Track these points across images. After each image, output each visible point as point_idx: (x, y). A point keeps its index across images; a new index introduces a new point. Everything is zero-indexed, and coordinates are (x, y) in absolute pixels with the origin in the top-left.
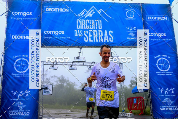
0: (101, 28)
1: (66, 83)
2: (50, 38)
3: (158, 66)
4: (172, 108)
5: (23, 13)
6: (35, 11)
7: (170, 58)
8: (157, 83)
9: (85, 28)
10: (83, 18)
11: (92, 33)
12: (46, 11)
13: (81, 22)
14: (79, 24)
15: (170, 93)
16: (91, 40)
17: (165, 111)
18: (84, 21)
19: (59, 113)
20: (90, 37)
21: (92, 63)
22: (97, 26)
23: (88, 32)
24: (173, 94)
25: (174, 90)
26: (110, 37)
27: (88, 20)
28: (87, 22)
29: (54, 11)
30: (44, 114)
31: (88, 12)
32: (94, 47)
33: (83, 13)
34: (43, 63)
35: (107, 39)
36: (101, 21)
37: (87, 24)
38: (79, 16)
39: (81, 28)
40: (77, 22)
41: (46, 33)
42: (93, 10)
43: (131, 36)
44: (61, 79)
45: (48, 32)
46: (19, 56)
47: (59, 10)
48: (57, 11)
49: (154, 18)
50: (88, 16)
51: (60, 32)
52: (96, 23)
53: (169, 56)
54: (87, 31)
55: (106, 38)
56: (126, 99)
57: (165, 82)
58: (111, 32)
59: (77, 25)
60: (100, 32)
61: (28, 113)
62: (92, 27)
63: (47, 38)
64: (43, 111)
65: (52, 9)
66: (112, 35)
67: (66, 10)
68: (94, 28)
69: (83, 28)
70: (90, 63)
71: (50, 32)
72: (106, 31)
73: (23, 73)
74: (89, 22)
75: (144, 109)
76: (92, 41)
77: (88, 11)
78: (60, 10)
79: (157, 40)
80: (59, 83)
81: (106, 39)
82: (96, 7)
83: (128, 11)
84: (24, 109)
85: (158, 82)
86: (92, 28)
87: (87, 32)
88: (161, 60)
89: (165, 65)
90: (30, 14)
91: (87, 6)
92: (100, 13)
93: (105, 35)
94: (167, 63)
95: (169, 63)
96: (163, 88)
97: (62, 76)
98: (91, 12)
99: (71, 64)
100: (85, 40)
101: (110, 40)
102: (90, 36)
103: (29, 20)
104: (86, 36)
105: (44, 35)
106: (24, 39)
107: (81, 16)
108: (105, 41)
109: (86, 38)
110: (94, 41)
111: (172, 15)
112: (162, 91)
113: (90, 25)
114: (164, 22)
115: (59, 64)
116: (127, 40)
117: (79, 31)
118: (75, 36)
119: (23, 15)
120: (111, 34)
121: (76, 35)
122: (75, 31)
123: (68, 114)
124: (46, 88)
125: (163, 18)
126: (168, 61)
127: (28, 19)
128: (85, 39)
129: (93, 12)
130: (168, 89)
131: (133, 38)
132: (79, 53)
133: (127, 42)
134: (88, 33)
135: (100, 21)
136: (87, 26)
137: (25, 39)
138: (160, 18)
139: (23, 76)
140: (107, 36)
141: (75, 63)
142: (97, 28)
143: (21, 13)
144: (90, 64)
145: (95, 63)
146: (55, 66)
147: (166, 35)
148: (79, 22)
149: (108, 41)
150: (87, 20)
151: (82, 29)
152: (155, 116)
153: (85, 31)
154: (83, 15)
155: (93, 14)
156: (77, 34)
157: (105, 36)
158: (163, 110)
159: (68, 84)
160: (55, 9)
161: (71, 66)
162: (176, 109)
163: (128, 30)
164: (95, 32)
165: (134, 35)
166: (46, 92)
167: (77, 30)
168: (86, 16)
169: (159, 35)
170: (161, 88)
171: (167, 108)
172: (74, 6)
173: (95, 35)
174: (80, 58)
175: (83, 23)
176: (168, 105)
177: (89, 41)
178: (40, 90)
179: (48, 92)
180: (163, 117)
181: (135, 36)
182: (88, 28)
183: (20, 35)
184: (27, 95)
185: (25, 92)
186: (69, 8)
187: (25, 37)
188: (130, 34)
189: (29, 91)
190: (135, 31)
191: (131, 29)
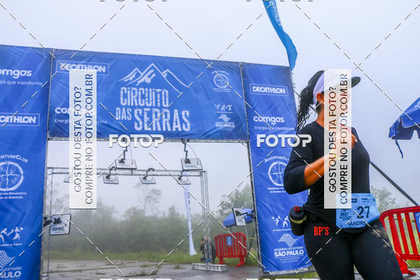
0: (167, 105)
2: (67, 122)
3: (270, 177)
4: (295, 250)
5: (12, 72)
6: (39, 68)
8: (269, 207)
9: (136, 104)
10: (133, 85)
11: (150, 114)
12: (61, 68)
13: (129, 91)
14: (125, 96)
17: (282, 258)
18: (134, 91)
19: (83, 268)
20: (145, 121)
21: (149, 170)
22: (159, 100)
23: (143, 111)
26: (184, 122)
27: (143, 89)
28: (140, 92)
30: (51, 272)
31: (142, 74)
33: (134, 76)
34: (51, 170)
35: (179, 126)
36: (167, 92)
37: (140, 96)
38: (126, 80)
39: (129, 104)
40: (122, 92)
41: (59, 113)
42: (152, 71)
43: (222, 120)
45: (64, 111)
46: (3, 157)
47: (85, 68)
49: (263, 90)
50: (142, 81)
52: (158, 95)
54: (140, 111)
55: (177, 124)
56: (214, 239)
57: (283, 205)
58: (186, 113)
59: (122, 99)
60: (166, 113)
61: (18, 274)
62: (151, 103)
63: (61, 121)
64: (49, 265)
65: (73, 65)
66: (187, 118)
67: (100, 69)
68: (154, 105)
69: (132, 104)
70: (144, 171)
71: (67, 111)
72: (176, 111)
73: (8, 192)
74: (145, 92)
75: (246, 255)
76: (150, 129)
77: (142, 72)
81: (177, 126)
82: (159, 65)
85: (271, 205)
86: (150, 105)
87: (141, 112)
88: (277, 165)
90: (28, 73)
91: (141, 62)
92: (165, 76)
93: (175, 117)
96: (279, 217)
98: (149, 73)
99: (108, 172)
100: (137, 128)
101: (184, 128)
102: (146, 119)
103: (25, 85)
104: (138, 119)
105: (55, 116)
106: (13, 123)
107: (129, 81)
108: (174, 130)
109: (138, 122)
110: (155, 129)
112: (278, 221)
113: (147, 99)
114: (281, 97)
116: (216, 128)
117: (124, 109)
118: (117, 118)
119: (13, 75)
120: (186, 116)
121: (120, 117)
122: (117, 109)
123: (100, 271)
124: (58, 221)
127: (23, 83)
128: (136, 125)
129: (152, 74)
130: (287, 217)
131: (226, 125)
132: (124, 151)
133: (215, 133)
134: (143, 114)
135: (165, 92)
136: (140, 99)
137: (16, 123)
138: (274, 90)
139: (10, 197)
140: (178, 121)
141: (116, 170)
142: (159, 105)
143: (9, 72)
144: (145, 173)
145: (154, 170)
147: (284, 121)
148: (126, 92)
149: (180, 130)
150: (140, 89)
151: (131, 107)
153: (136, 111)
154: (134, 79)
155: (152, 78)
156: (121, 115)
157: (174, 120)
160: (78, 66)
161: (108, 177)
163: (216, 110)
164: (156, 113)
165: (229, 119)
166: (56, 229)
167: (122, 107)
168: (139, 82)
169: (273, 119)
170: (276, 217)
171: (286, 251)
172: (116, 62)
173: (156, 117)
174: (125, 161)
175: (132, 93)
176: (288, 247)
177: (143, 128)
178: (45, 225)
179: (62, 229)
180: (279, 269)
181: (229, 121)
182: (143, 105)
183: (6, 115)
184: (17, 236)
185: (13, 231)
186: (106, 66)
187: (15, 119)
188: (220, 118)
189: (22, 229)
190: (230, 111)
191: (223, 108)
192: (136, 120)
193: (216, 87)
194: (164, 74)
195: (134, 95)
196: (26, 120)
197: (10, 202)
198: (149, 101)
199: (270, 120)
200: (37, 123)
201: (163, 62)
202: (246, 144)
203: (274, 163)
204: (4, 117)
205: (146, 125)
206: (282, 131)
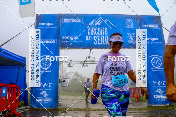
0: (107, 34)
1: (80, 77)
2: (67, 42)
3: (152, 64)
4: (163, 96)
5: (46, 24)
6: (56, 22)
7: (161, 57)
9: (94, 34)
10: (93, 26)
11: (100, 38)
12: (64, 21)
14: (90, 31)
15: (161, 85)
16: (100, 43)
17: (158, 99)
18: (93, 29)
19: (74, 99)
20: (98, 41)
22: (103, 32)
24: (164, 85)
27: (97, 28)
28: (96, 29)
29: (70, 22)
30: (64, 100)
31: (96, 22)
32: (102, 49)
36: (107, 29)
38: (90, 25)
39: (91, 34)
40: (88, 30)
41: (64, 38)
42: (100, 20)
43: (130, 40)
44: (76, 74)
45: (66, 38)
47: (74, 21)
49: (148, 26)
50: (96, 25)
51: (75, 38)
52: (103, 30)
53: (161, 56)
57: (158, 76)
59: (88, 32)
60: (107, 37)
61: (50, 100)
62: (100, 33)
63: (65, 42)
65: (69, 20)
67: (79, 20)
68: (102, 34)
69: (93, 34)
71: (67, 38)
74: (98, 29)
76: (100, 44)
78: (75, 21)
79: (151, 43)
80: (74, 77)
82: (103, 17)
83: (128, 21)
84: (48, 97)
85: (152, 76)
86: (100, 34)
87: (96, 37)
88: (155, 59)
89: (158, 63)
90: (52, 24)
91: (95, 17)
92: (106, 22)
94: (159, 61)
95: (161, 61)
97: (76, 72)
98: (99, 21)
99: (84, 62)
100: (95, 44)
102: (98, 40)
103: (51, 28)
105: (62, 40)
106: (47, 43)
109: (95, 41)
110: (102, 44)
111: (162, 24)
112: (155, 83)
113: (98, 32)
115: (74, 62)
116: (128, 43)
118: (87, 40)
122: (86, 36)
123: (81, 101)
124: (64, 81)
125: (155, 26)
126: (160, 59)
127: (50, 28)
128: (94, 42)
129: (100, 21)
130: (160, 81)
131: (132, 42)
132: (90, 53)
133: (128, 45)
136: (96, 32)
137: (48, 43)
138: (153, 26)
139: (47, 71)
141: (86, 61)
142: (104, 34)
143: (45, 24)
146: (71, 64)
147: (158, 40)
148: (90, 29)
150: (96, 28)
151: (92, 35)
152: (150, 103)
153: (94, 37)
154: (93, 24)
155: (100, 23)
156: (88, 39)
158: (156, 98)
159: (81, 78)
160: (71, 20)
161: (84, 64)
163: (128, 36)
164: (103, 37)
165: (134, 39)
166: (64, 84)
167: (88, 35)
168: (95, 25)
169: (153, 39)
170: (155, 81)
171: (159, 96)
172: (85, 17)
173: (103, 39)
174: (90, 57)
175: (92, 30)
176: (160, 94)
178: (59, 83)
179: (66, 84)
182: (97, 34)
184: (50, 86)
185: (48, 84)
186: (82, 19)
187: (48, 42)
189: (51, 83)
190: (134, 36)
191: (131, 35)
192: (94, 40)
193: (127, 26)
194: (105, 21)
195: (93, 30)
196: (52, 42)
197: (47, 73)
199: (152, 39)
200: (55, 43)
201: (105, 17)
203: (154, 58)
204: (44, 41)
205: (98, 42)
206: (157, 44)
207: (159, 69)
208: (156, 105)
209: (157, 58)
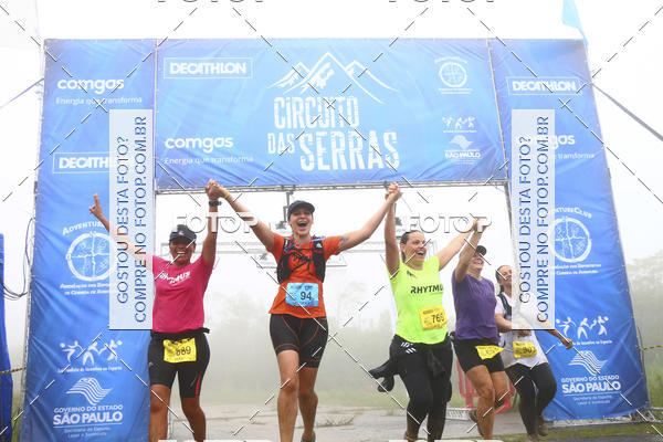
0: (357, 124)
2: (185, 161)
4: (602, 382)
5: (94, 84)
6: (135, 74)
7: (590, 216)
9: (302, 126)
10: (295, 93)
11: (326, 142)
12: (172, 72)
13: (288, 104)
14: (282, 112)
15: (593, 334)
16: (325, 163)
17: (579, 395)
18: (298, 104)
20: (320, 154)
23: (315, 137)
24: (603, 337)
25: (605, 325)
26: (387, 152)
27: (313, 100)
28: (308, 107)
29: (198, 74)
31: (310, 73)
32: (335, 188)
33: (296, 76)
35: (379, 160)
36: (355, 101)
37: (307, 112)
38: (283, 85)
39: (289, 126)
40: (276, 106)
41: (172, 147)
42: (328, 65)
43: (457, 146)
45: (180, 143)
46: (85, 225)
47: (213, 68)
48: (207, 72)
49: (532, 86)
51: (219, 142)
52: (341, 107)
53: (588, 211)
54: (310, 137)
55: (375, 157)
57: (578, 298)
58: (390, 136)
59: (277, 117)
60: (355, 139)
61: (117, 416)
62: (327, 121)
63: (175, 161)
65: (192, 64)
66: (393, 145)
67: (237, 68)
68: (333, 126)
69: (295, 126)
71: (185, 144)
72: (373, 133)
73: (96, 282)
74: (317, 103)
76: (327, 168)
77: (310, 68)
78: (217, 68)
81: (374, 161)
83: (446, 64)
86: (326, 126)
87: (310, 140)
88: (562, 225)
89: (574, 242)
90: (119, 84)
91: (307, 51)
92: (350, 73)
94: (581, 233)
95: (587, 233)
96: (569, 319)
98: (322, 71)
100: (304, 167)
101: (389, 164)
102: (321, 150)
103: (115, 104)
104: (307, 151)
105: (166, 151)
106: (98, 169)
108: (370, 167)
109: (306, 157)
110: (335, 167)
112: (568, 327)
116: (445, 161)
117: (281, 135)
118: (270, 152)
119: (95, 89)
120: (390, 140)
121: (274, 149)
122: (270, 135)
125: (562, 86)
126: (583, 227)
127: (111, 101)
128: (303, 161)
129: (327, 71)
130: (586, 320)
131: (465, 155)
134: (315, 141)
135: (352, 102)
136: (308, 117)
137: (104, 168)
138: (554, 86)
139: (99, 292)
142: (343, 125)
143: (89, 84)
147: (574, 142)
148: (283, 106)
149: (381, 166)
150: (308, 99)
151: (292, 130)
153: (302, 137)
154: (296, 82)
155: (327, 78)
156: (277, 146)
157: (371, 150)
158: (573, 392)
160: (201, 65)
161: (263, 257)
162: (616, 386)
163: (447, 128)
164: (338, 139)
165: (470, 143)
167: (277, 132)
168: (306, 86)
170: (564, 319)
171: (584, 383)
172: (262, 55)
173: (338, 146)
175: (294, 108)
176: (588, 375)
177: (316, 167)
180: (573, 417)
181: (470, 147)
182: (315, 126)
183: (87, 156)
185: (106, 347)
186: (247, 61)
187: (102, 162)
188: (453, 141)
189: (120, 343)
190: (471, 128)
191: (457, 124)
192: (303, 153)
193: (443, 86)
194: (349, 70)
195: (298, 109)
197: (100, 299)
198: (324, 119)
201: (345, 49)
202: (502, 188)
203: (558, 221)
205: (320, 161)
206: (570, 161)
207: (582, 269)
208: (576, 423)
209: (570, 223)
